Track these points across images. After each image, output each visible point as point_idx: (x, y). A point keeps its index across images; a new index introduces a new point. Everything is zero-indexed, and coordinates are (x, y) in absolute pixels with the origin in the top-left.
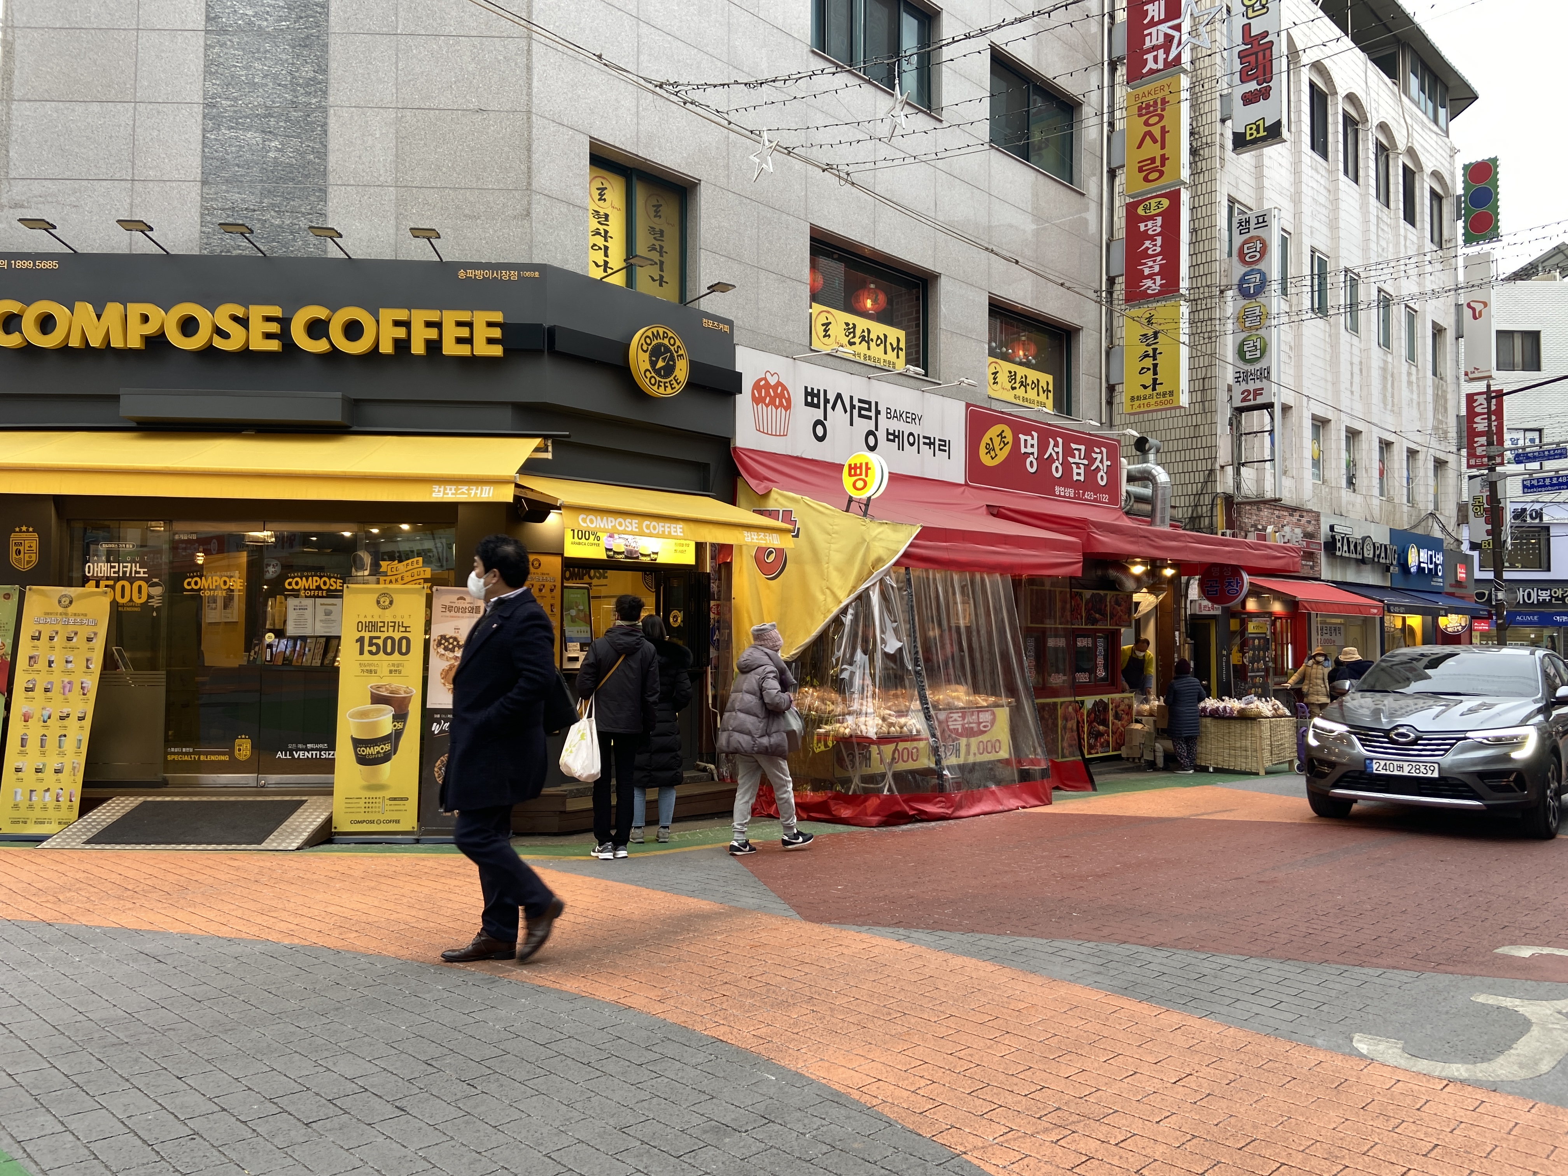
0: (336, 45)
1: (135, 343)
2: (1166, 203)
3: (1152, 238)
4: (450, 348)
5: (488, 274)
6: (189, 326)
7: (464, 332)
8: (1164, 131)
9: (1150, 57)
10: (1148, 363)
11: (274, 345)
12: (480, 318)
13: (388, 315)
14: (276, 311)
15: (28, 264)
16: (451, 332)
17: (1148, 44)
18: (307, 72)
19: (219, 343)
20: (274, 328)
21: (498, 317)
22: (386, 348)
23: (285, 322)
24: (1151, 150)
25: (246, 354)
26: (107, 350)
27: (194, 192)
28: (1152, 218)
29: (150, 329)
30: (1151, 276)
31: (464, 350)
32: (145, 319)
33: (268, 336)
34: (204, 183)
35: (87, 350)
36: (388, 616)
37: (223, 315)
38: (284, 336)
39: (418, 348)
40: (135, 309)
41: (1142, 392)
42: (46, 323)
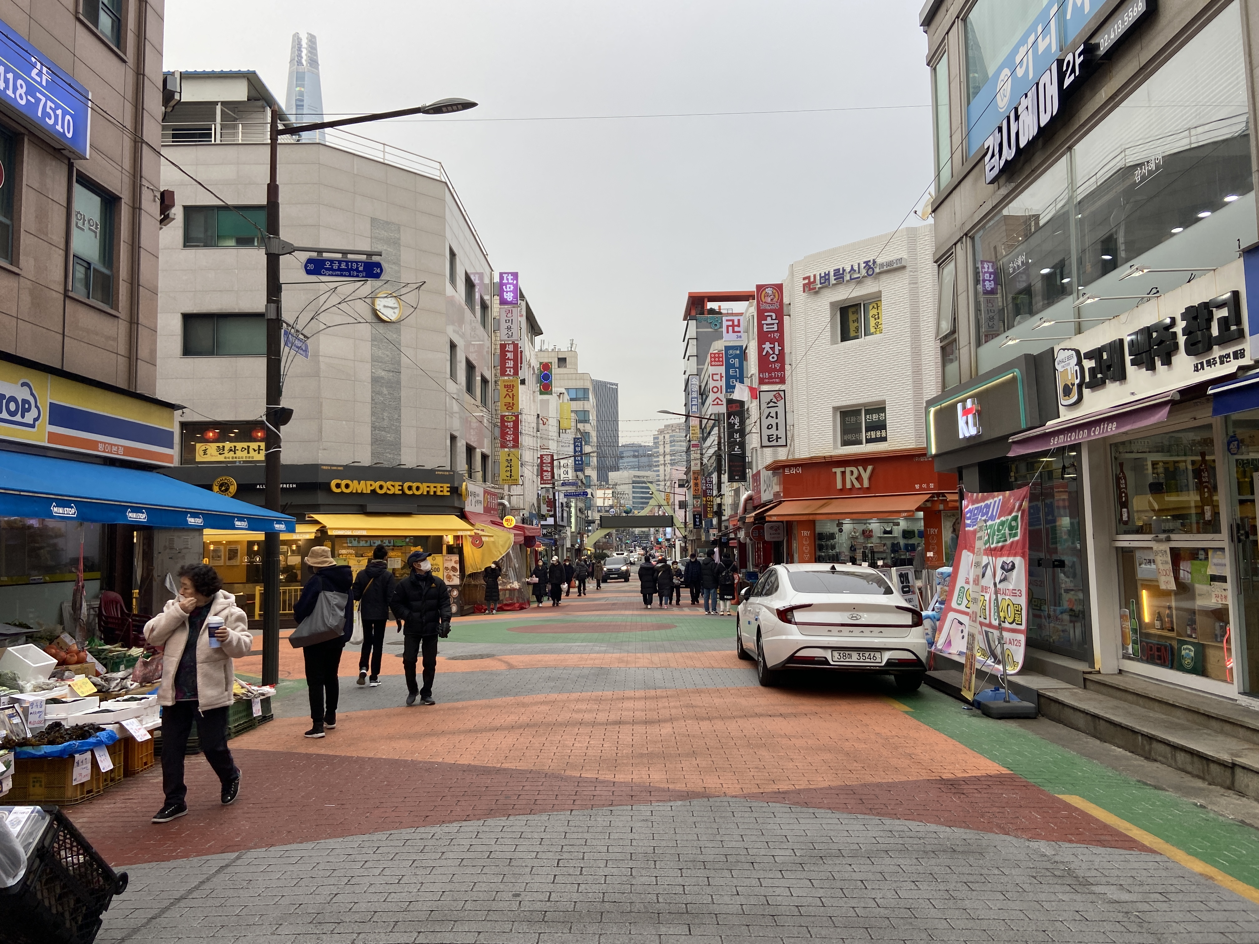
0: (403, 410)
1: (369, 492)
2: (514, 418)
3: (509, 428)
4: (439, 493)
5: (442, 473)
6: (381, 487)
7: (442, 489)
8: (513, 395)
9: (508, 370)
10: (509, 469)
11: (400, 492)
12: (445, 485)
13: (425, 485)
14: (401, 483)
15: (335, 468)
16: (439, 489)
17: (507, 366)
18: (396, 416)
19: (389, 492)
20: (400, 488)
21: (449, 485)
22: (425, 493)
23: (402, 486)
24: (508, 400)
25: (394, 494)
26: (362, 493)
27: (369, 448)
28: (509, 422)
29: (372, 488)
30: (509, 441)
31: (442, 494)
32: (371, 485)
33: (399, 490)
34: (372, 445)
35: (357, 493)
36: (435, 562)
37: (389, 484)
38: (402, 490)
39: (432, 493)
40: (369, 483)
41: (507, 478)
42: (347, 486)
